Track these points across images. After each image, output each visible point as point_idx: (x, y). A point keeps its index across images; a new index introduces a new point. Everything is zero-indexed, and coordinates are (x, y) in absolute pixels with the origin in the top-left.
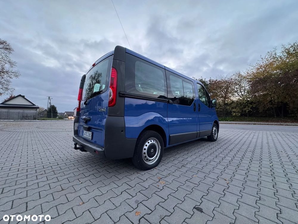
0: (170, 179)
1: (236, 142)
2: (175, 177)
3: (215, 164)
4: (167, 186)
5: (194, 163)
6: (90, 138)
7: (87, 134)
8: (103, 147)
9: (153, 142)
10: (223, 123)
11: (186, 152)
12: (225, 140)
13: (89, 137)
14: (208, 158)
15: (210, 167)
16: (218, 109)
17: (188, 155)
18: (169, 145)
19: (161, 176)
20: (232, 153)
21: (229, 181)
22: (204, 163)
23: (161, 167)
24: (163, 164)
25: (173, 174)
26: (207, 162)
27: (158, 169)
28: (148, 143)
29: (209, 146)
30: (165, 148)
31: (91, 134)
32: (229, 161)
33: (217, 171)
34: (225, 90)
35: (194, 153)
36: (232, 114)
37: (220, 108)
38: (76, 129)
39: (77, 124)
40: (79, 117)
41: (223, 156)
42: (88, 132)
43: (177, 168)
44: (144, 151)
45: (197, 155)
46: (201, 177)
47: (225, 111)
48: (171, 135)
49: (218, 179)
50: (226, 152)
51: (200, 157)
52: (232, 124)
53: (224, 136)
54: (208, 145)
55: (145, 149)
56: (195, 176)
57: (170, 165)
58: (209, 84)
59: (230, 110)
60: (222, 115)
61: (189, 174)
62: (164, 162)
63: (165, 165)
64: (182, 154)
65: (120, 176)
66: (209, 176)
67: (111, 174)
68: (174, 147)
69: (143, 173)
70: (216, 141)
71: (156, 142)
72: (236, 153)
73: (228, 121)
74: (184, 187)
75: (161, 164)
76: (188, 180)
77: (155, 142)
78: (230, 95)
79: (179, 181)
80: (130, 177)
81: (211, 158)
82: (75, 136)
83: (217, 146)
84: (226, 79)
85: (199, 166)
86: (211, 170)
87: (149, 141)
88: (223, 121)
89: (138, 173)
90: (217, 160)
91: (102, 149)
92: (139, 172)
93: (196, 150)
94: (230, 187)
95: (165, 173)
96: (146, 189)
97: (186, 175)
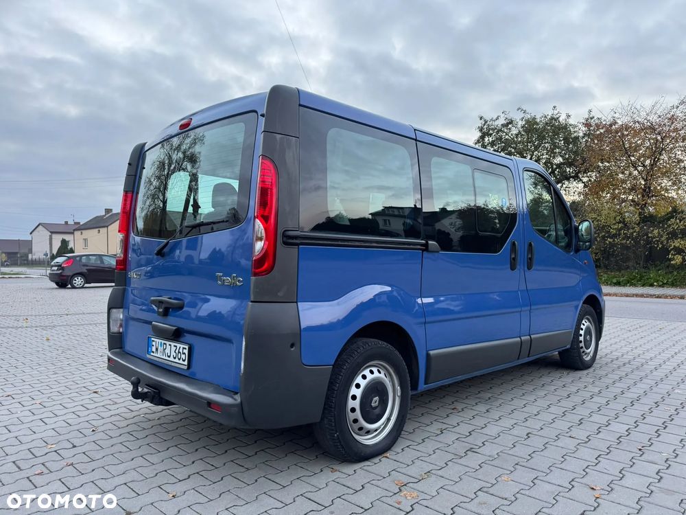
0: (430, 486)
1: (659, 374)
2: (447, 482)
3: (571, 444)
4: (424, 503)
5: (507, 440)
6: (181, 362)
7: (167, 351)
8: (237, 393)
9: (376, 374)
10: (633, 295)
11: (482, 408)
12: (624, 364)
13: (177, 360)
14: (552, 425)
15: (553, 453)
16: (614, 236)
17: (490, 415)
18: (426, 383)
19: (405, 479)
20: (635, 412)
21: (603, 492)
22: (537, 442)
23: (402, 454)
24: (409, 443)
25: (440, 473)
26: (547, 440)
27: (394, 458)
28: (364, 377)
29: (564, 386)
30: (414, 393)
31: (186, 351)
32: (620, 435)
33: (574, 465)
34: (648, 162)
35: (508, 408)
36: (670, 260)
37: (622, 236)
38: (115, 329)
39: (119, 315)
40: (124, 290)
41: (604, 420)
42: (173, 344)
43: (450, 456)
44: (351, 404)
45: (520, 416)
46: (522, 481)
47: (645, 246)
48: (432, 352)
49: (573, 487)
50: (617, 406)
51: (528, 424)
52: (666, 297)
53: (625, 350)
54: (559, 383)
55: (354, 397)
56: (505, 478)
57: (429, 446)
58: (583, 137)
59: (662, 243)
60: (631, 264)
61: (489, 474)
62: (411, 437)
63: (415, 447)
64: (469, 414)
65: (282, 479)
66: (548, 478)
67: (255, 473)
68: (441, 388)
69: (349, 469)
70: (591, 370)
71: (388, 374)
72: (647, 409)
73: (652, 285)
74: (471, 506)
75: (401, 444)
76: (485, 490)
77: (382, 375)
78: (665, 182)
79: (456, 490)
80: (314, 480)
81: (562, 425)
82: (115, 354)
83: (590, 388)
84: (654, 118)
85: (522, 451)
86: (557, 462)
87: (366, 372)
88: (635, 285)
89: (333, 470)
90: (581, 434)
91: (235, 400)
92: (335, 467)
93: (516, 401)
94: (600, 508)
95: (415, 471)
96: (366, 510)
97: (480, 474)
